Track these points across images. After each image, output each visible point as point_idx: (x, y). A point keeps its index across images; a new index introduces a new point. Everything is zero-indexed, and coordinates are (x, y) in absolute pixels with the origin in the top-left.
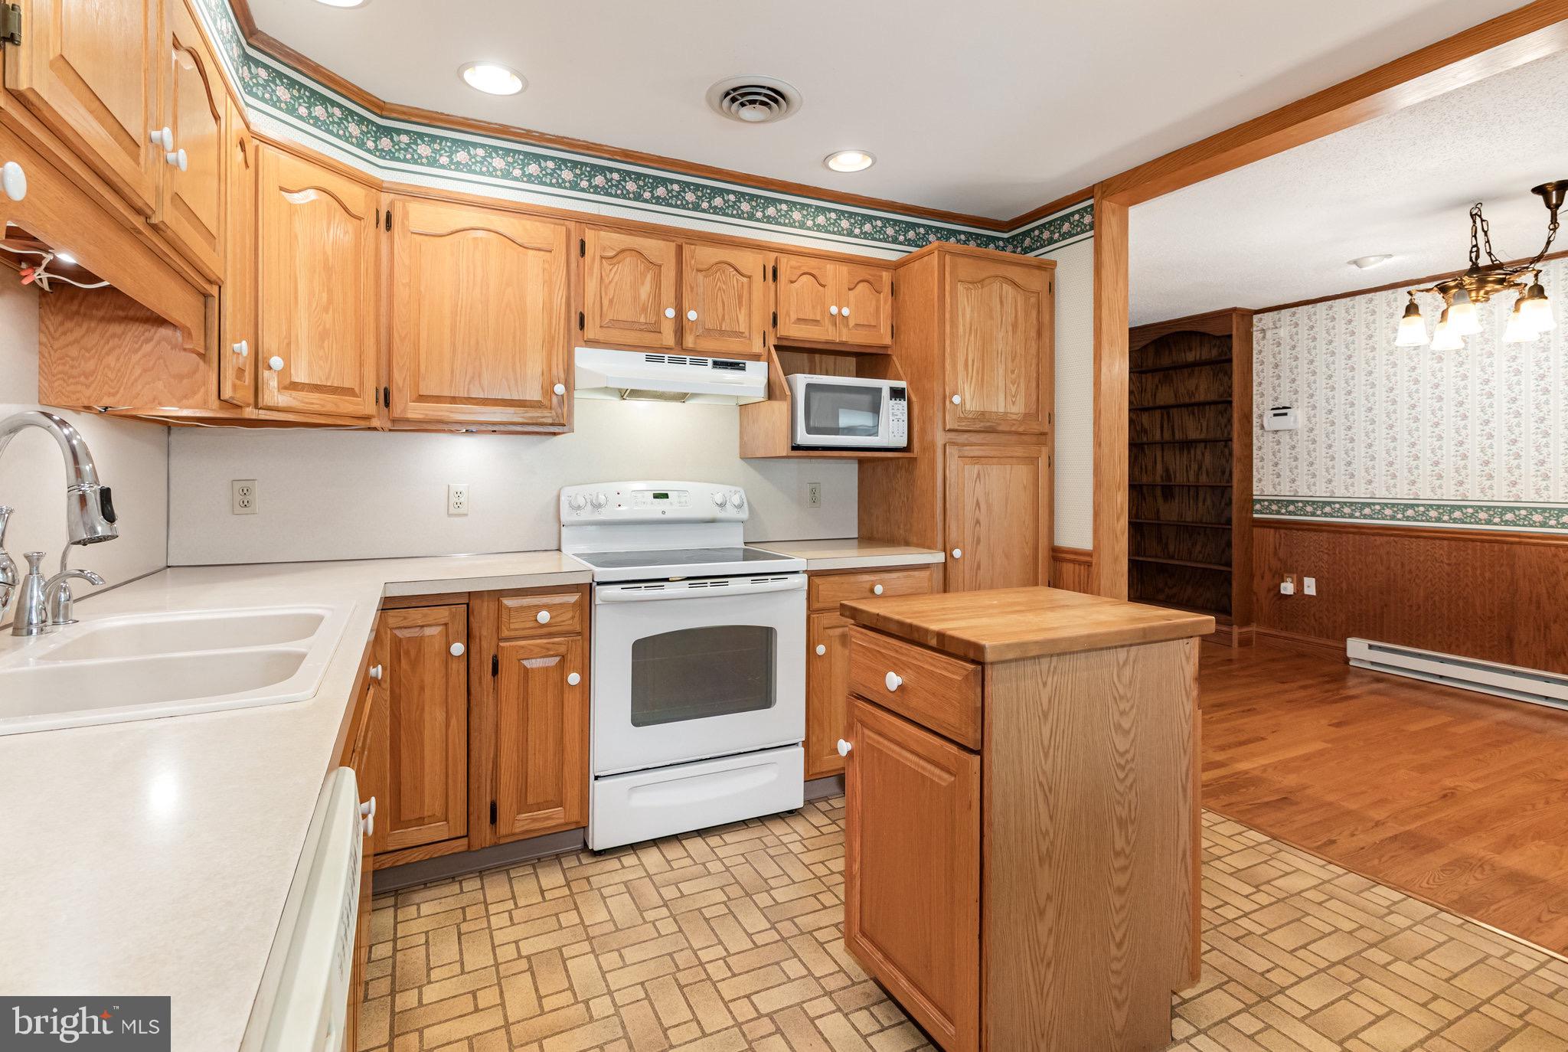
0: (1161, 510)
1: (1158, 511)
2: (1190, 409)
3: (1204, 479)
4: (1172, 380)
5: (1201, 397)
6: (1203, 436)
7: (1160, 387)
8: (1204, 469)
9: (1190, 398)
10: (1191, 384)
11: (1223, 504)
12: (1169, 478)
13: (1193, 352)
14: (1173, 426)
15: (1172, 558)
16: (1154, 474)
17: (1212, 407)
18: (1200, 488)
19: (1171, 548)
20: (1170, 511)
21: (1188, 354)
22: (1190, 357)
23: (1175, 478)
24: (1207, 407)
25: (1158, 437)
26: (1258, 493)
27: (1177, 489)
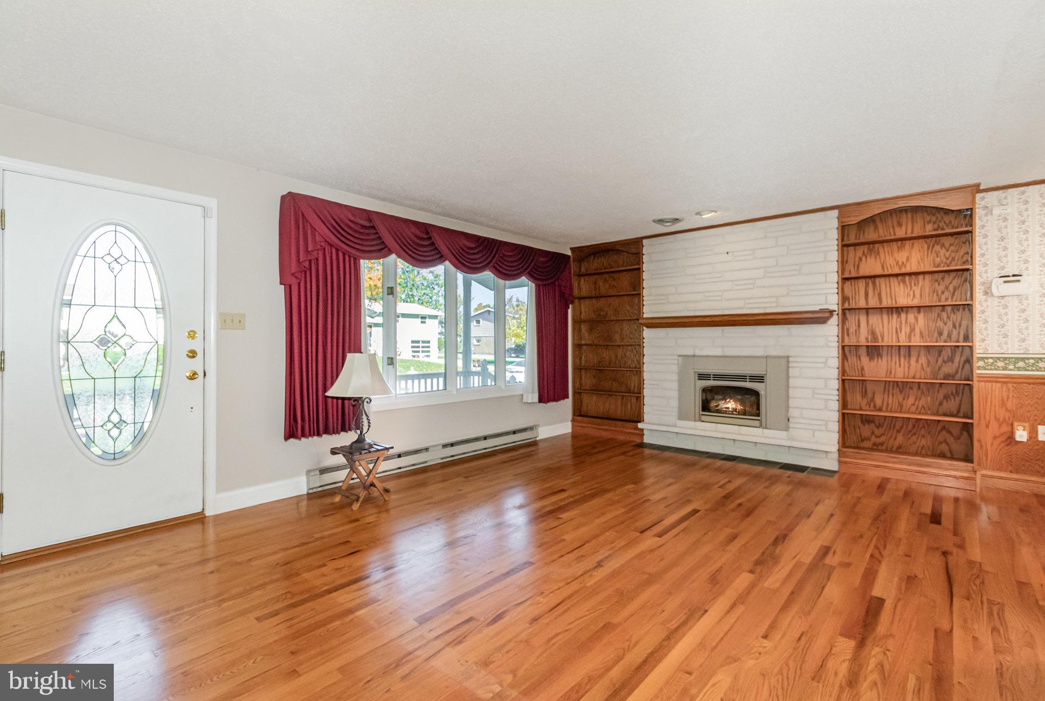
0: (866, 368)
1: (862, 369)
2: (900, 278)
3: (916, 341)
4: (878, 253)
5: (913, 267)
6: (916, 302)
7: (864, 259)
8: (917, 331)
9: (900, 268)
10: (902, 256)
11: (940, 360)
12: (875, 338)
13: (904, 228)
14: (880, 294)
15: (880, 410)
16: (858, 337)
17: (927, 277)
18: (912, 349)
19: (878, 401)
20: (876, 369)
21: (897, 229)
22: (901, 233)
23: (883, 339)
24: (921, 277)
25: (862, 304)
26: (981, 351)
27: (885, 349)
